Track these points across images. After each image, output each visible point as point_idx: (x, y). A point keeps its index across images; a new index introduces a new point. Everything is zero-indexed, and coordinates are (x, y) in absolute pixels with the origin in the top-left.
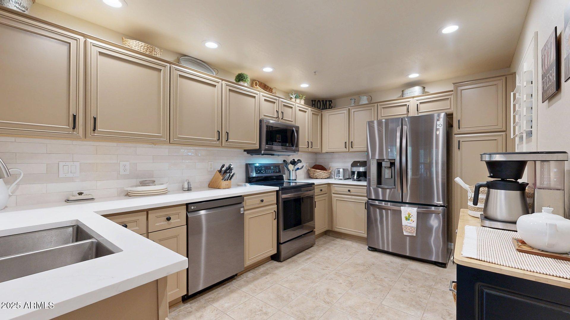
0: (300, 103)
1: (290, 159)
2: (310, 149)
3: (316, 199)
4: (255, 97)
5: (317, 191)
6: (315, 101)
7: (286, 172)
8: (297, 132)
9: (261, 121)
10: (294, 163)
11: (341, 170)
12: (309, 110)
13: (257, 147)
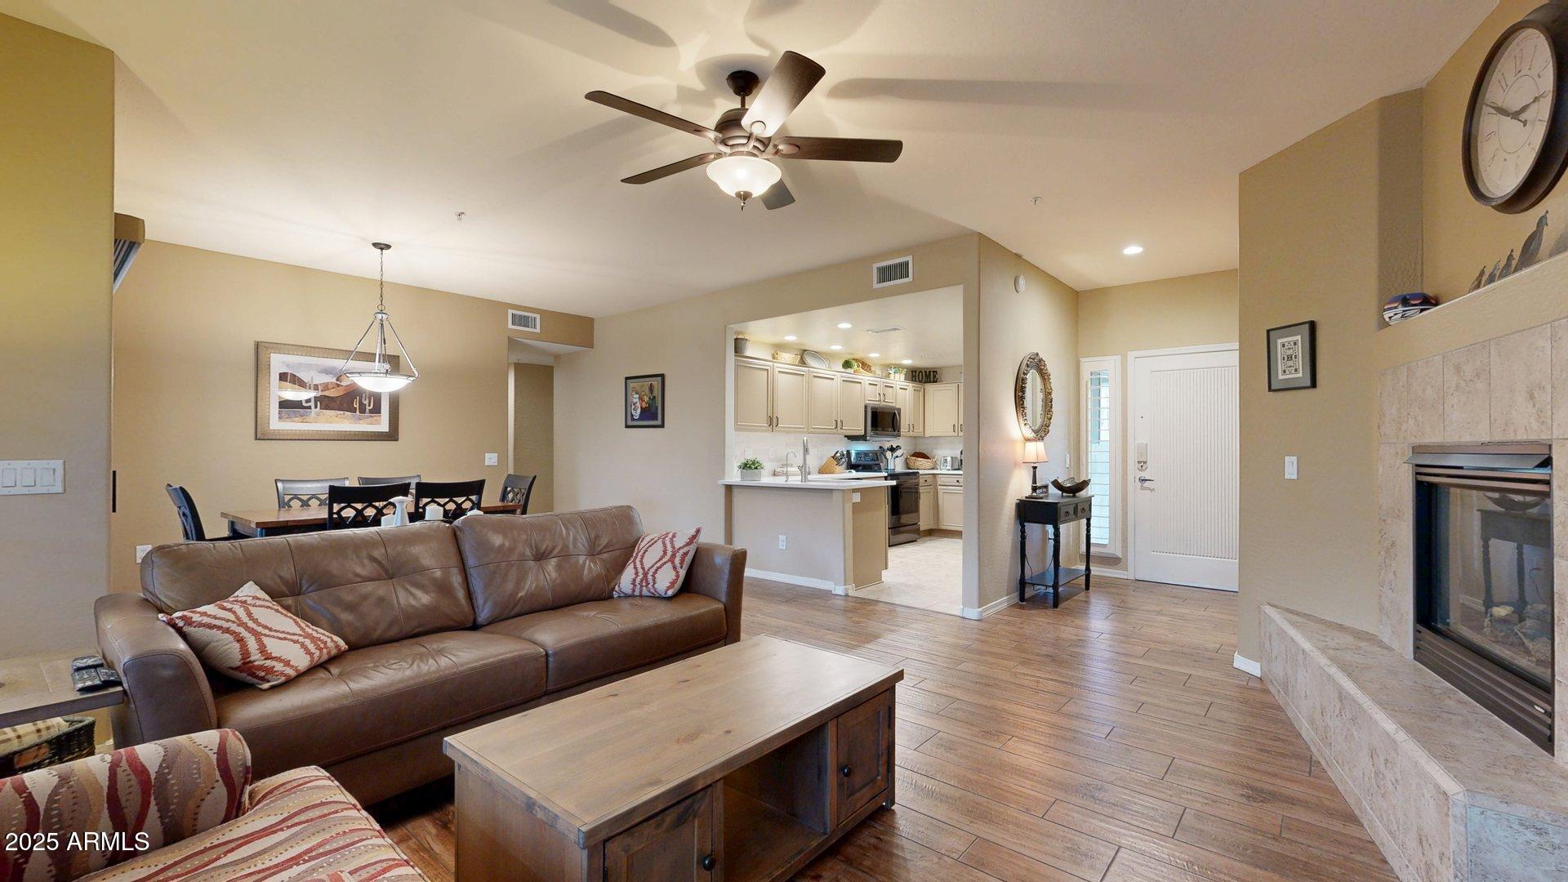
0: (899, 380)
1: (887, 445)
2: (911, 434)
3: (921, 490)
4: (860, 383)
5: (921, 481)
6: (916, 372)
7: (884, 460)
8: (899, 414)
9: (866, 407)
10: (892, 449)
11: (949, 459)
12: (910, 386)
13: (862, 433)
